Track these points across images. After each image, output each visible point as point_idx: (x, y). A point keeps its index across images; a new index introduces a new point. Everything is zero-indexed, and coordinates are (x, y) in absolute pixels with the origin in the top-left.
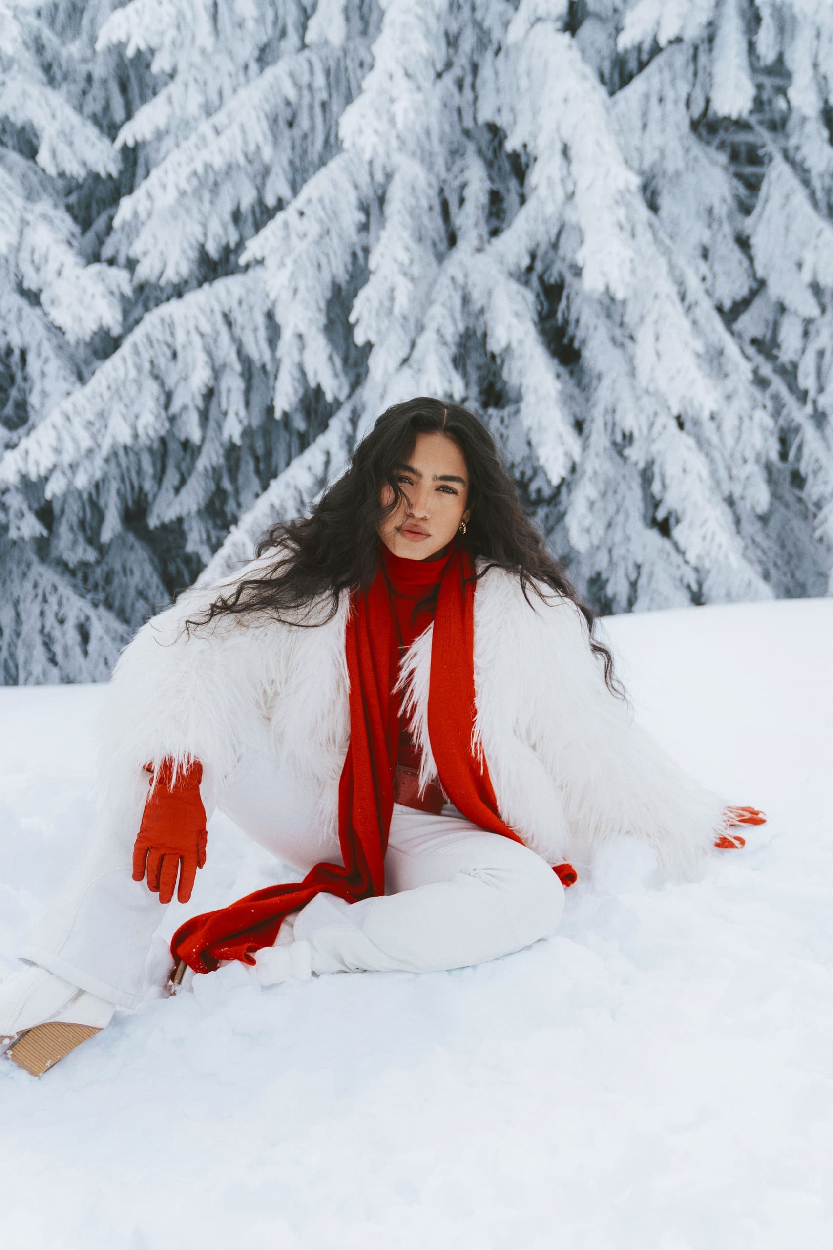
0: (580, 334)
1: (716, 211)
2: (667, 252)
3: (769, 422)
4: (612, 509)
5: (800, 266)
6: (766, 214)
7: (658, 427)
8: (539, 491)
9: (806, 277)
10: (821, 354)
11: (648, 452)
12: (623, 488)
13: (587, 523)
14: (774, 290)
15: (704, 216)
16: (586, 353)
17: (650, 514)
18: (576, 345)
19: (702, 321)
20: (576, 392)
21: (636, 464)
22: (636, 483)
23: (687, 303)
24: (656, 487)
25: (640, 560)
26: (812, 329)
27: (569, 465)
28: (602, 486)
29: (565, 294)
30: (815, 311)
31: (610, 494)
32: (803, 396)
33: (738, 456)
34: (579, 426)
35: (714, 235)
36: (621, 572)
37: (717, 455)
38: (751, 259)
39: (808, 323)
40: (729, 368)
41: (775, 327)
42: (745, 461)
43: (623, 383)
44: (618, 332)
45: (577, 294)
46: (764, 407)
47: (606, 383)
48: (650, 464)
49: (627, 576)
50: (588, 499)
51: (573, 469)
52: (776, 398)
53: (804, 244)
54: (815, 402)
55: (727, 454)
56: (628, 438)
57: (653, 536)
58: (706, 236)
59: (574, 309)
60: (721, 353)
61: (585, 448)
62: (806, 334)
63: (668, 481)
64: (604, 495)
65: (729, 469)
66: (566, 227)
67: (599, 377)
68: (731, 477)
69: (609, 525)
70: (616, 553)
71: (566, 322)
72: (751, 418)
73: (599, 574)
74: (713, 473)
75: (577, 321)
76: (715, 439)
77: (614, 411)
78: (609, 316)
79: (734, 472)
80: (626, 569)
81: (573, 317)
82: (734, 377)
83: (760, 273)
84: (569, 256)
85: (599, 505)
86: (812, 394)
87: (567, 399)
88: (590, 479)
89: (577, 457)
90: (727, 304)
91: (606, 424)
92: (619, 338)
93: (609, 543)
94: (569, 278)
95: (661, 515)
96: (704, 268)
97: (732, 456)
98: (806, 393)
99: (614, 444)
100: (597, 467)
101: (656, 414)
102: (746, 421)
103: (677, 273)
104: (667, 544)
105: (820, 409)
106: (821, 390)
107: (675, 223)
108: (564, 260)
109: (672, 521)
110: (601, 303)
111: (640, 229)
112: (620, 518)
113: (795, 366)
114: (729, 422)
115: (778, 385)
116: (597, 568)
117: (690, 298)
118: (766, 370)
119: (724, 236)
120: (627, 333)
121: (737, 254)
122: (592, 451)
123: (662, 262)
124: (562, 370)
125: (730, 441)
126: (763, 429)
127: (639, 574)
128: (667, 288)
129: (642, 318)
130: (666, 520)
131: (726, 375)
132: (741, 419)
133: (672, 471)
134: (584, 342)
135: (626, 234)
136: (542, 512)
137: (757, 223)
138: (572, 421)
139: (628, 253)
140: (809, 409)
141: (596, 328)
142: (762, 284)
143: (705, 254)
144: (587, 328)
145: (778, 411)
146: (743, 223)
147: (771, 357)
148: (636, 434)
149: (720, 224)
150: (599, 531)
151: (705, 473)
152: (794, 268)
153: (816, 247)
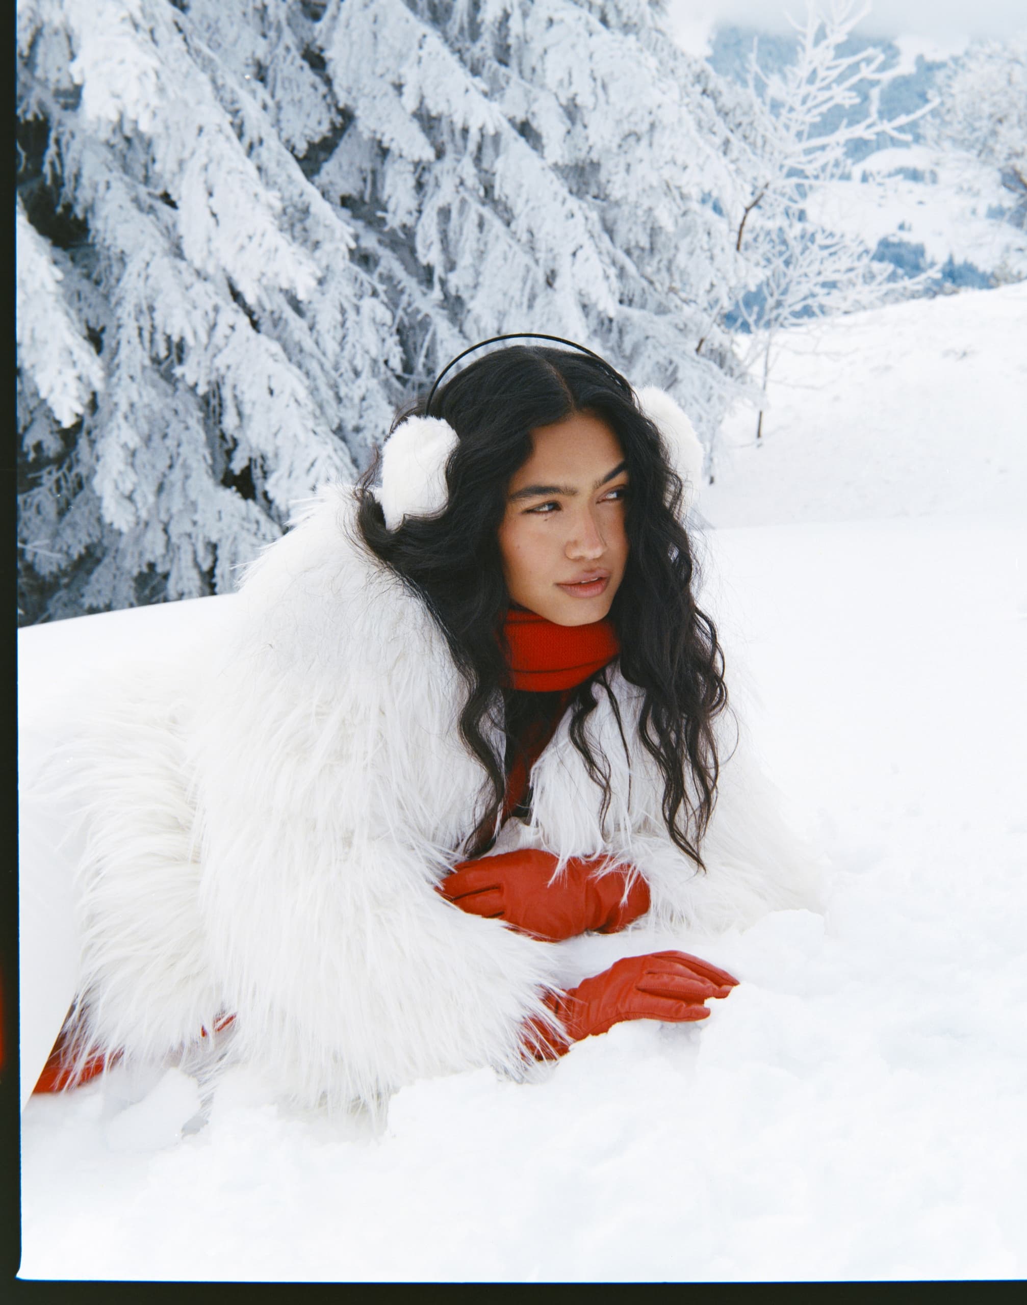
0: (84, 195)
1: (271, 11)
2: (207, 65)
3: (384, 315)
4: (163, 464)
5: (399, 87)
6: (343, 16)
7: (222, 330)
8: (38, 447)
9: (410, 102)
10: (445, 213)
11: (211, 370)
12: (175, 428)
13: (128, 487)
14: (365, 124)
15: (254, 19)
16: (96, 224)
17: (221, 466)
18: (79, 212)
19: (272, 167)
20: (86, 286)
21: (193, 389)
22: (194, 417)
23: (246, 140)
24: (230, 422)
25: (214, 539)
26: (427, 178)
27: (87, 398)
28: (145, 427)
29: (53, 135)
30: (428, 154)
31: (156, 438)
32: (427, 276)
33: (345, 366)
34: (95, 338)
35: (273, 46)
36: (186, 558)
37: (314, 367)
38: (328, 82)
39: (421, 168)
40: (319, 234)
41: (375, 178)
42: (357, 374)
43: (162, 266)
44: (142, 190)
45: (73, 135)
46: (375, 294)
47: (134, 266)
48: (217, 387)
49: (197, 565)
50: (125, 446)
51: (93, 406)
52: (387, 279)
53: (401, 57)
54: (443, 283)
55: (328, 366)
56: (179, 350)
57: (230, 498)
58: (261, 49)
59: (69, 159)
60: (306, 211)
61: (110, 371)
62: (420, 186)
63: (247, 409)
64: (148, 440)
65: (334, 387)
66: (46, 31)
67: (122, 259)
68: (339, 400)
69: (160, 488)
70: (174, 530)
71: (58, 181)
72: (358, 310)
73: (152, 566)
74: (313, 391)
75: (77, 177)
76: (308, 344)
77: (151, 309)
78: (126, 169)
79: (343, 391)
80: (195, 553)
81: (69, 171)
82: (327, 247)
83: (343, 100)
84: (53, 76)
85: (143, 457)
86: (439, 271)
87: (75, 298)
88: (126, 418)
89: (99, 386)
90: (302, 147)
91: (140, 329)
92: (147, 201)
93: (164, 517)
94: (56, 112)
95: (238, 466)
96: (263, 93)
97: (336, 368)
98: (429, 270)
99: (156, 361)
100: (135, 398)
101: (216, 309)
102: (351, 315)
103: (228, 96)
104: (254, 509)
105: (453, 292)
106: (451, 266)
107: (212, 28)
108: (44, 83)
109: (257, 473)
110: (111, 146)
111: (162, 33)
112: (176, 475)
113: (409, 232)
114: (327, 317)
115: (389, 261)
116: (149, 557)
117: (251, 133)
118: (370, 242)
119: (288, 49)
120: (159, 191)
121: (309, 76)
122: (123, 373)
123: (204, 78)
124: (60, 254)
125: (331, 346)
126: (378, 325)
127: (215, 560)
128: (215, 117)
129: (181, 163)
130: (247, 471)
131: (317, 245)
132: (343, 311)
133: (253, 393)
134: (90, 209)
135: (144, 36)
136: (48, 478)
137: (331, 29)
138: (85, 332)
139: (151, 62)
140: (437, 294)
141: (108, 186)
142: (347, 116)
143: (261, 75)
144: (95, 188)
145: (394, 299)
146: (311, 30)
147: (375, 223)
148: (190, 341)
149: (279, 30)
150: (147, 495)
151: (302, 394)
152: (392, 92)
153: (420, 61)
